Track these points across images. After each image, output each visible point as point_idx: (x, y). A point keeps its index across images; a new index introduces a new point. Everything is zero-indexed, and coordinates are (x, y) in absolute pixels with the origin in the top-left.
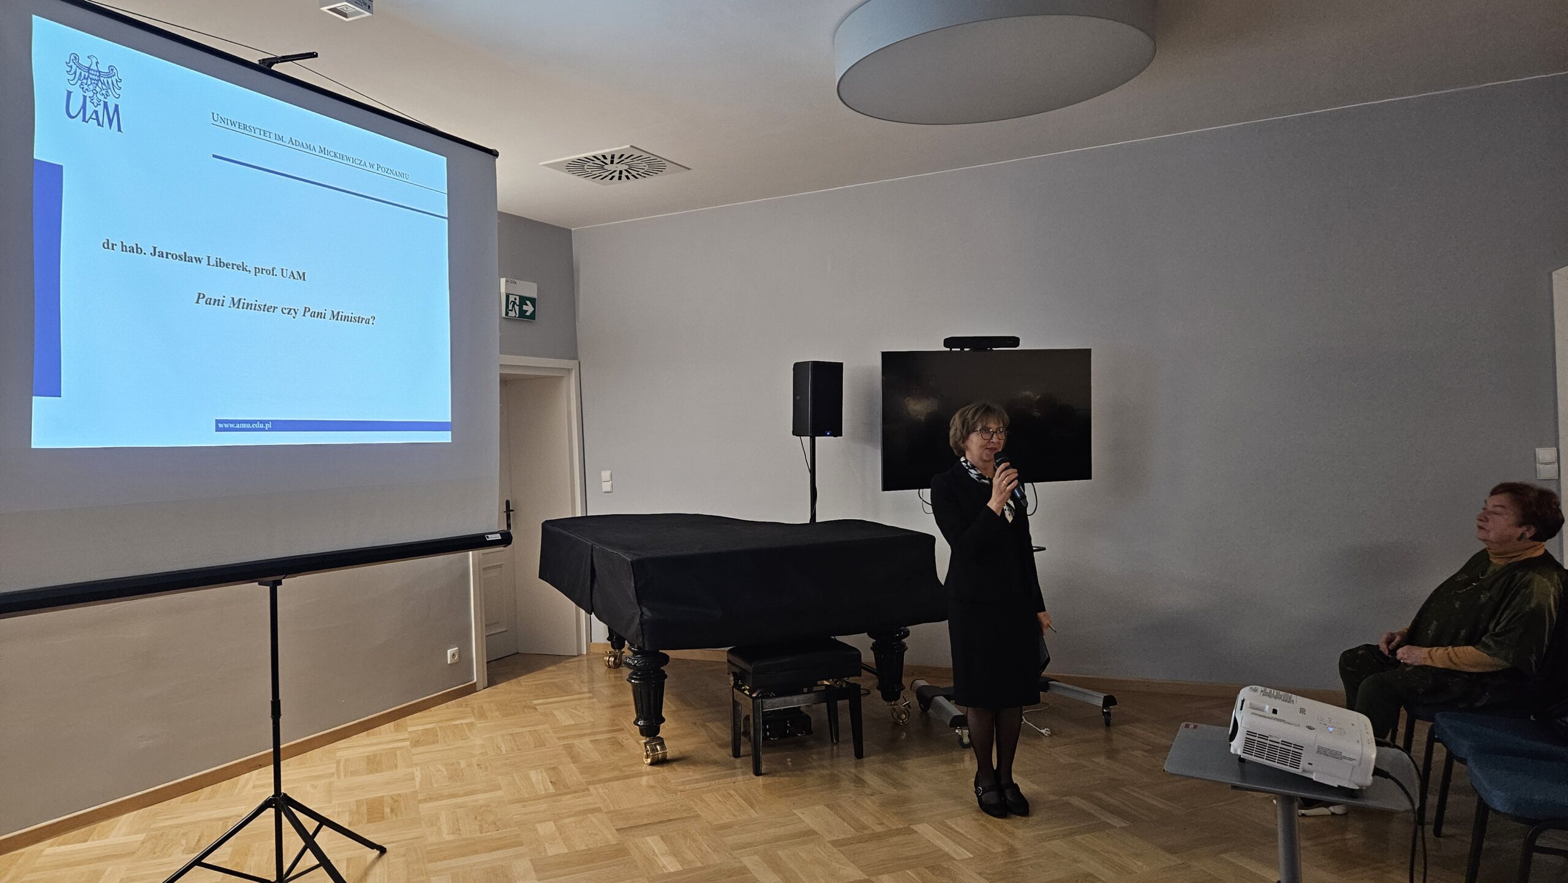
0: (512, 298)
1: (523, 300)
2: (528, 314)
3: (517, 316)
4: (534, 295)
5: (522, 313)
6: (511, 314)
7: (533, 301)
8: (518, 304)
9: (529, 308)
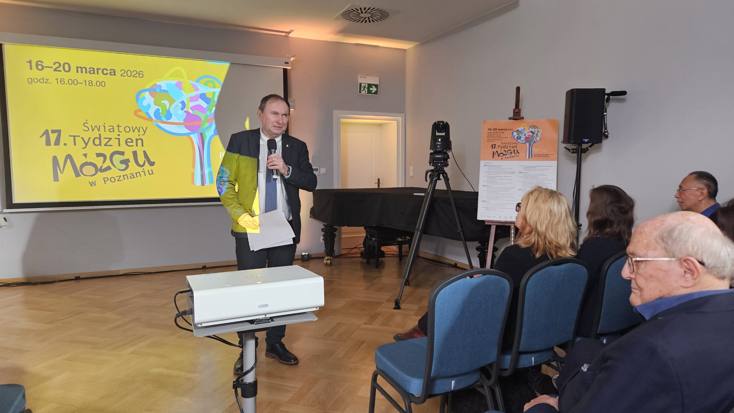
0: (363, 85)
1: (370, 86)
2: (373, 92)
3: (367, 93)
4: (377, 83)
5: (369, 92)
6: (363, 92)
7: (376, 86)
8: (367, 87)
9: (374, 89)
